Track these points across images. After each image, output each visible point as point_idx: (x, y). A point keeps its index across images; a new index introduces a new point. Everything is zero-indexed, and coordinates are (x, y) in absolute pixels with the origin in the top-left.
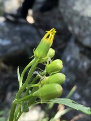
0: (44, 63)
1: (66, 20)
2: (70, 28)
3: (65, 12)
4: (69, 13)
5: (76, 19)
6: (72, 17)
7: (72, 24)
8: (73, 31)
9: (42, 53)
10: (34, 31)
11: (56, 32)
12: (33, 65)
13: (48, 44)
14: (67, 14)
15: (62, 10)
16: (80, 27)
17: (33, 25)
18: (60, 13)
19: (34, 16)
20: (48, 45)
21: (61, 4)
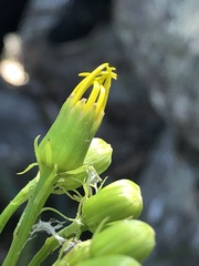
0: (72, 193)
1: (141, 69)
2: (158, 100)
3: (137, 42)
4: (154, 46)
5: (177, 68)
6: (163, 60)
7: (164, 85)
8: (169, 107)
9: (64, 151)
10: (26, 111)
11: (114, 76)
12: (33, 197)
13: (86, 119)
14: (144, 49)
15: (126, 36)
16: (192, 96)
17: (22, 91)
18: (119, 45)
19: (25, 60)
20: (88, 122)
21: (122, 13)
